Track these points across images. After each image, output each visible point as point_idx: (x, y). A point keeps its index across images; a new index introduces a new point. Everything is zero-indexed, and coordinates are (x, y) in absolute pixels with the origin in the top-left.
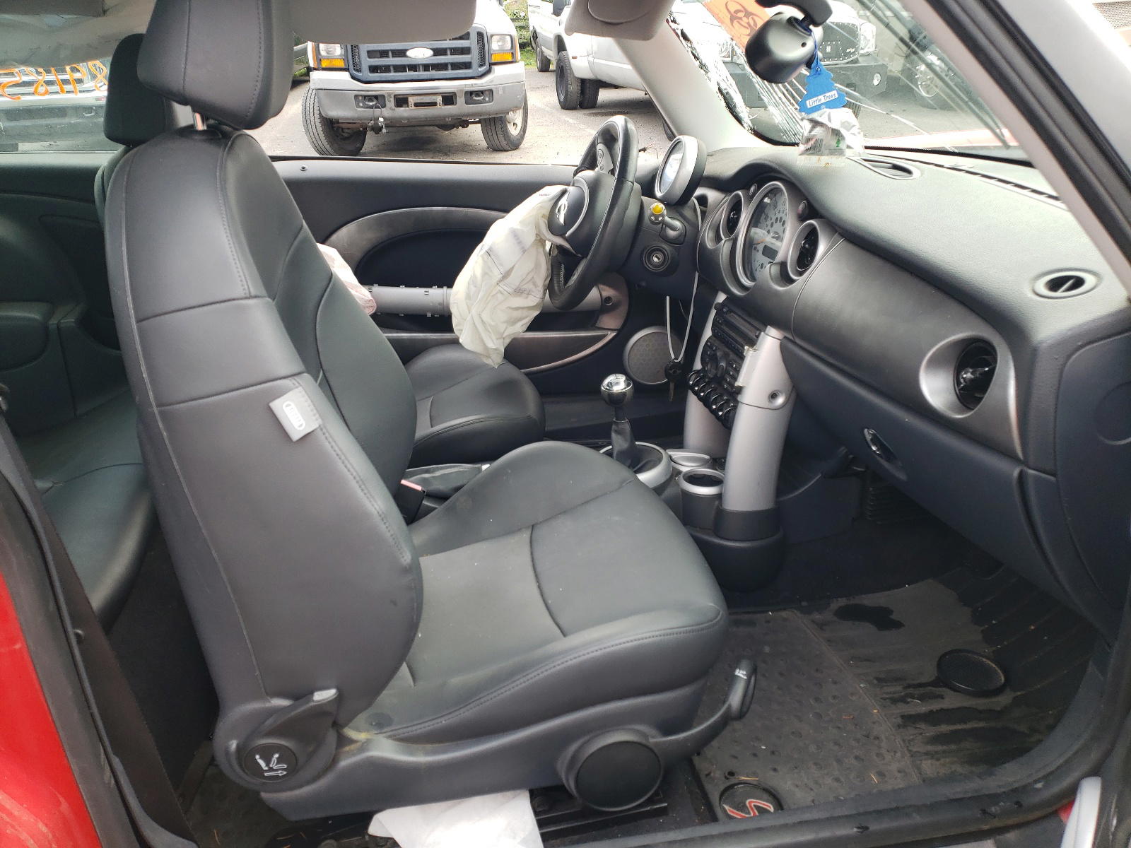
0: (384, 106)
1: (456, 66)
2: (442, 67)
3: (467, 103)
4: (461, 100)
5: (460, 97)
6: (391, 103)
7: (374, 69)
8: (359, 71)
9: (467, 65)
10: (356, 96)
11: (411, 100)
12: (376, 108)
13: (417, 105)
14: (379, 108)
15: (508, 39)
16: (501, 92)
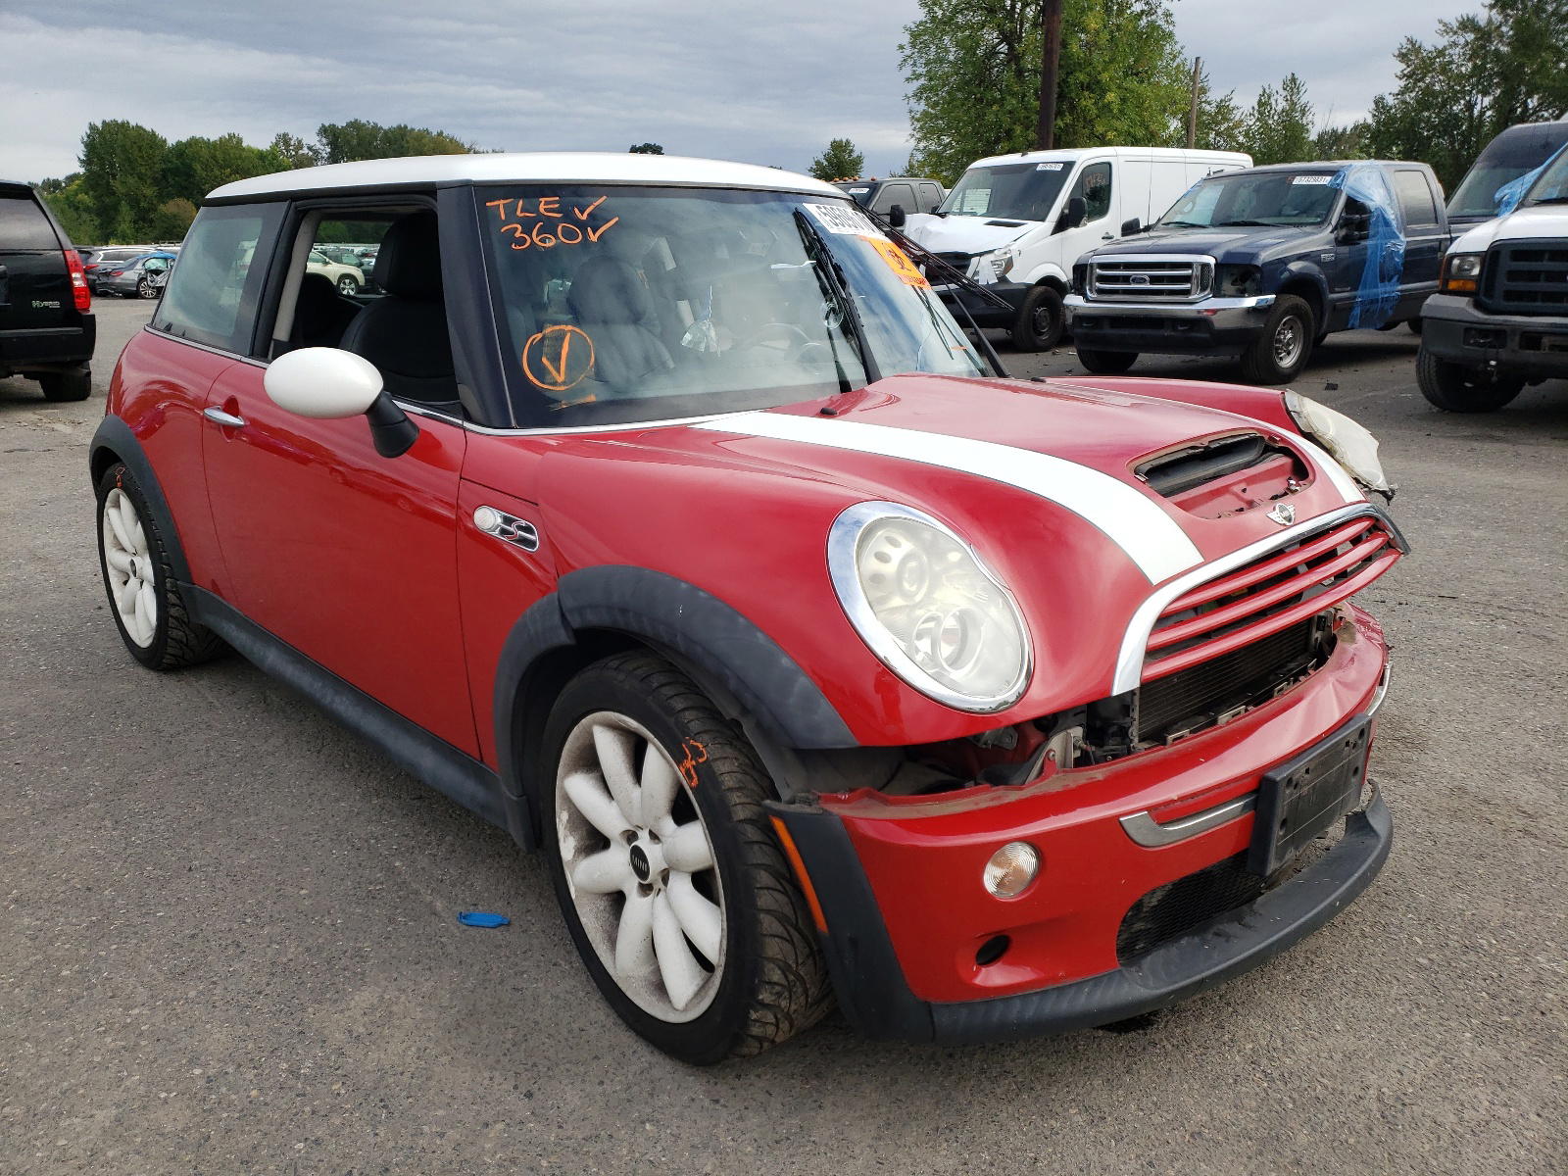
0: (1503, 346)
6: (1514, 343)
7: (1510, 295)
8: (1491, 297)
10: (1467, 330)
11: (1546, 341)
12: (1489, 347)
13: (1553, 347)
14: (1495, 347)
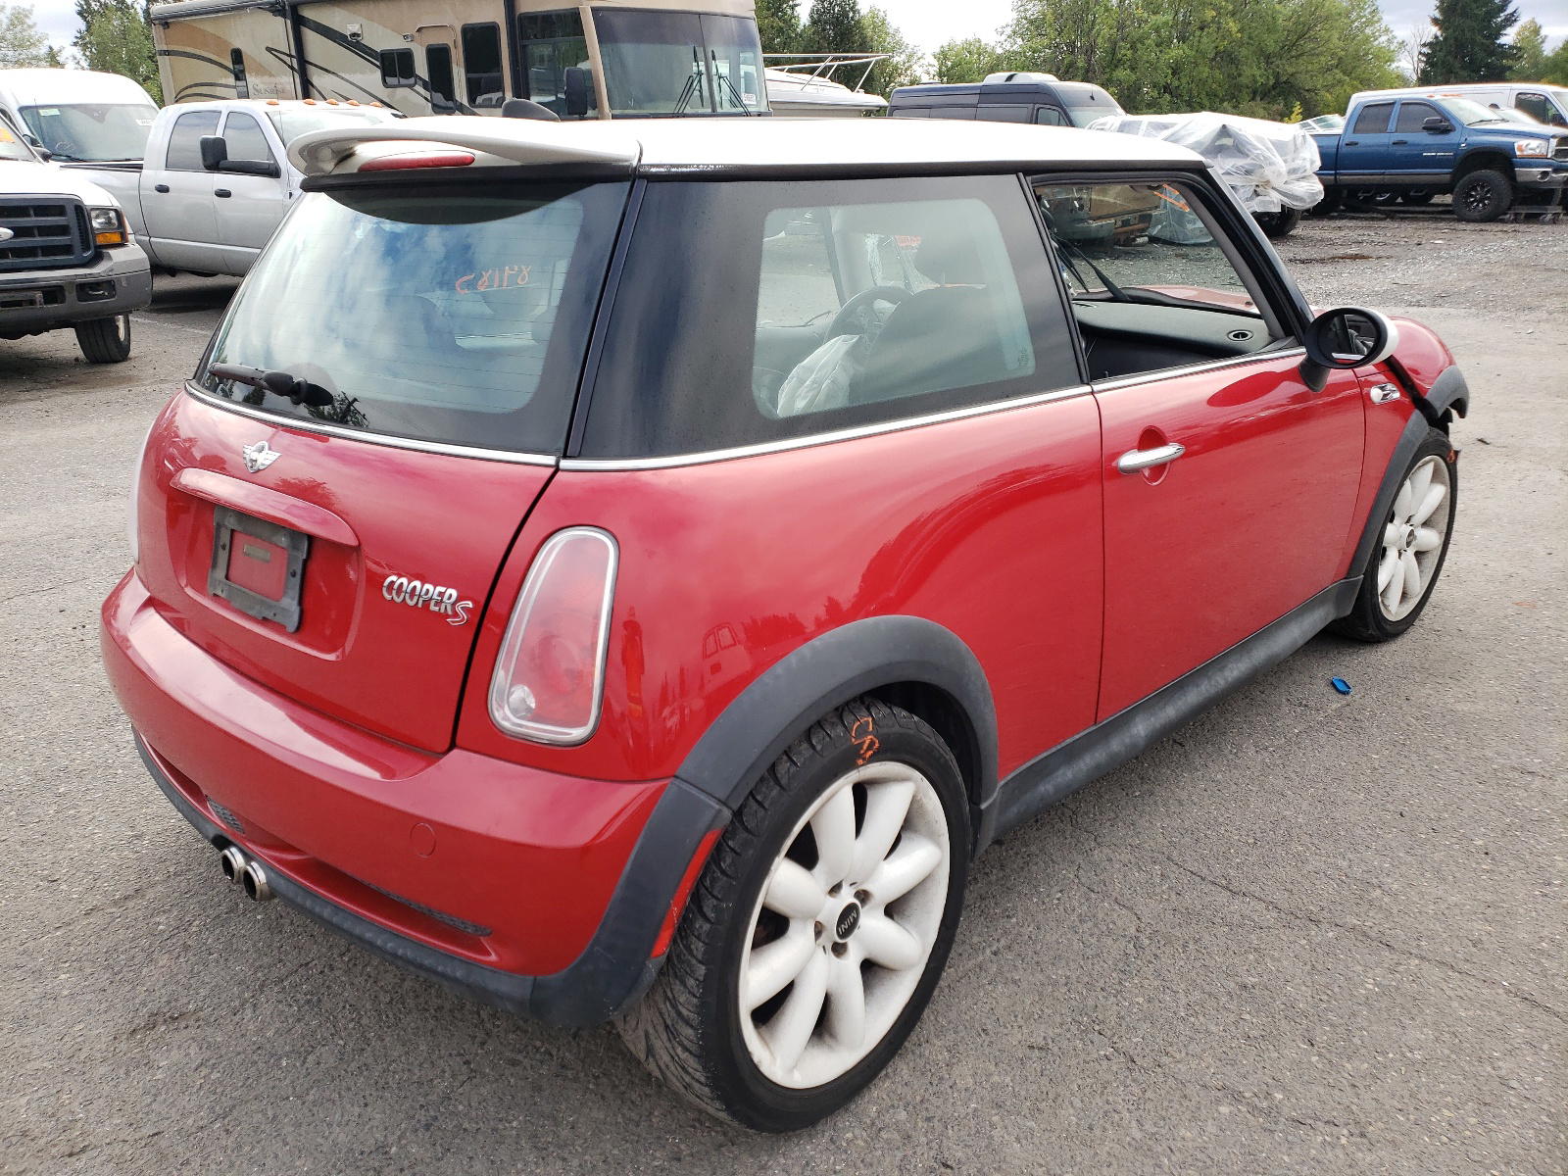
1: (48, 250)
2: (31, 251)
3: (80, 299)
4: (71, 296)
5: (70, 293)
9: (67, 249)
15: (112, 214)
16: (124, 284)
